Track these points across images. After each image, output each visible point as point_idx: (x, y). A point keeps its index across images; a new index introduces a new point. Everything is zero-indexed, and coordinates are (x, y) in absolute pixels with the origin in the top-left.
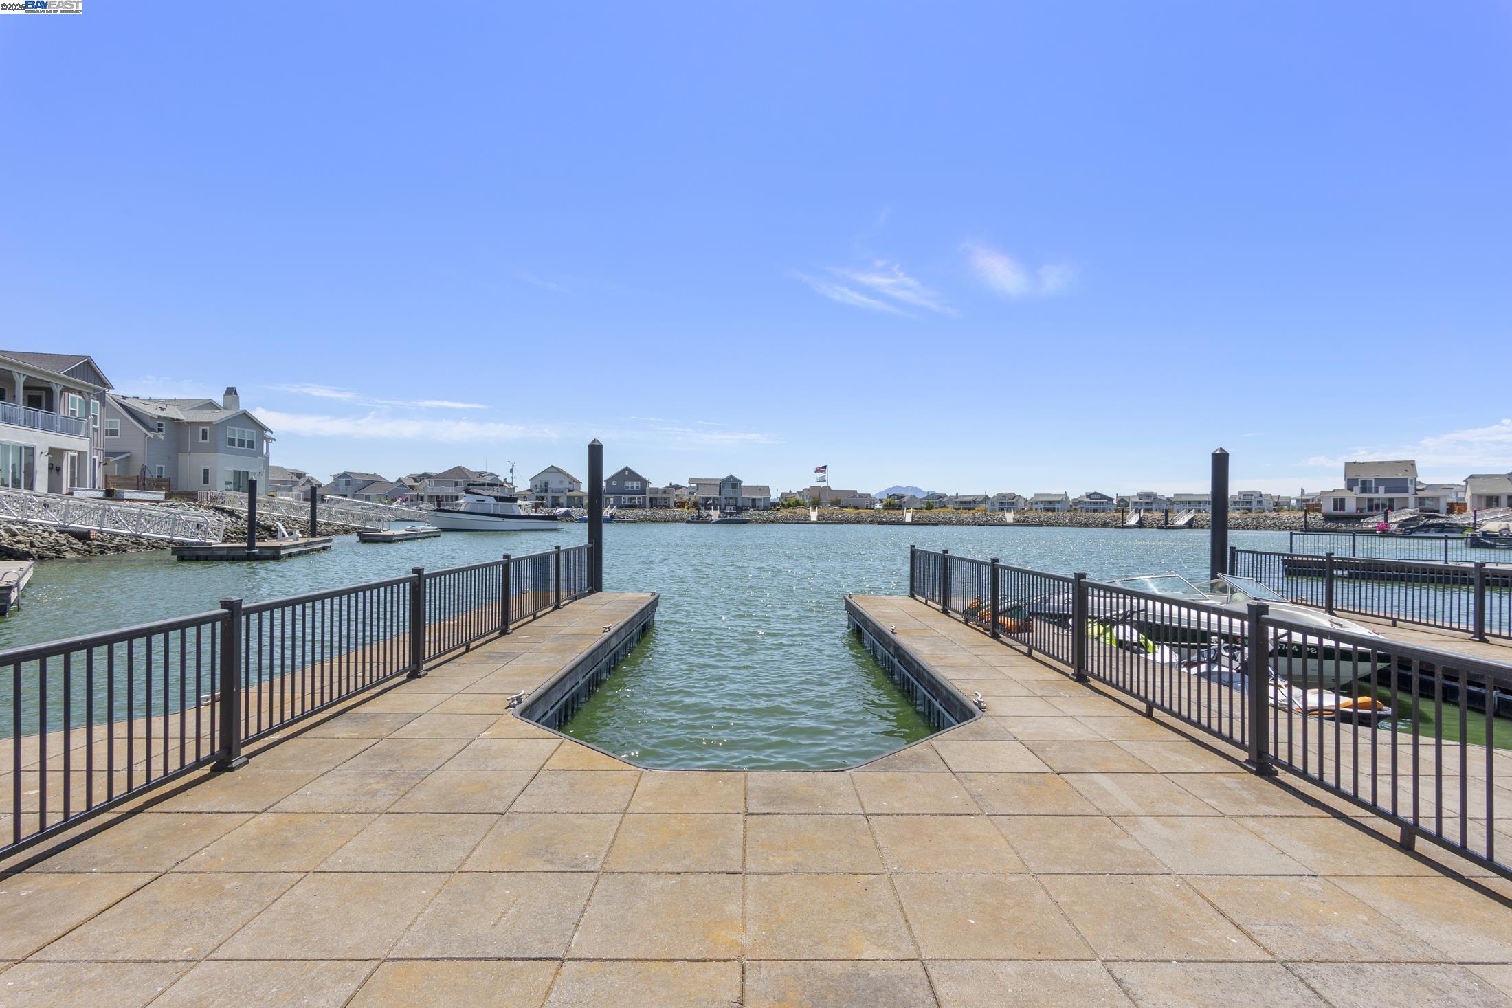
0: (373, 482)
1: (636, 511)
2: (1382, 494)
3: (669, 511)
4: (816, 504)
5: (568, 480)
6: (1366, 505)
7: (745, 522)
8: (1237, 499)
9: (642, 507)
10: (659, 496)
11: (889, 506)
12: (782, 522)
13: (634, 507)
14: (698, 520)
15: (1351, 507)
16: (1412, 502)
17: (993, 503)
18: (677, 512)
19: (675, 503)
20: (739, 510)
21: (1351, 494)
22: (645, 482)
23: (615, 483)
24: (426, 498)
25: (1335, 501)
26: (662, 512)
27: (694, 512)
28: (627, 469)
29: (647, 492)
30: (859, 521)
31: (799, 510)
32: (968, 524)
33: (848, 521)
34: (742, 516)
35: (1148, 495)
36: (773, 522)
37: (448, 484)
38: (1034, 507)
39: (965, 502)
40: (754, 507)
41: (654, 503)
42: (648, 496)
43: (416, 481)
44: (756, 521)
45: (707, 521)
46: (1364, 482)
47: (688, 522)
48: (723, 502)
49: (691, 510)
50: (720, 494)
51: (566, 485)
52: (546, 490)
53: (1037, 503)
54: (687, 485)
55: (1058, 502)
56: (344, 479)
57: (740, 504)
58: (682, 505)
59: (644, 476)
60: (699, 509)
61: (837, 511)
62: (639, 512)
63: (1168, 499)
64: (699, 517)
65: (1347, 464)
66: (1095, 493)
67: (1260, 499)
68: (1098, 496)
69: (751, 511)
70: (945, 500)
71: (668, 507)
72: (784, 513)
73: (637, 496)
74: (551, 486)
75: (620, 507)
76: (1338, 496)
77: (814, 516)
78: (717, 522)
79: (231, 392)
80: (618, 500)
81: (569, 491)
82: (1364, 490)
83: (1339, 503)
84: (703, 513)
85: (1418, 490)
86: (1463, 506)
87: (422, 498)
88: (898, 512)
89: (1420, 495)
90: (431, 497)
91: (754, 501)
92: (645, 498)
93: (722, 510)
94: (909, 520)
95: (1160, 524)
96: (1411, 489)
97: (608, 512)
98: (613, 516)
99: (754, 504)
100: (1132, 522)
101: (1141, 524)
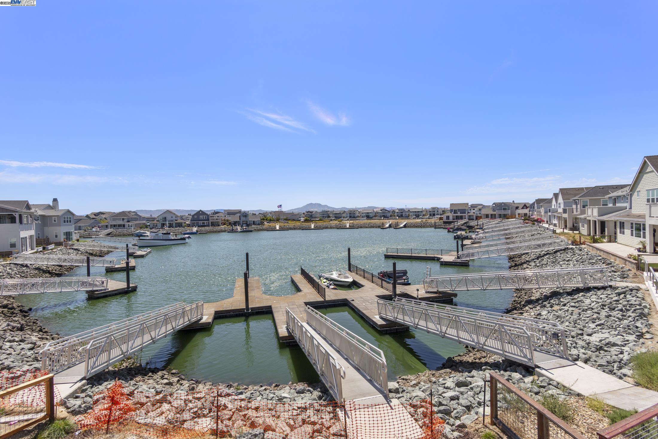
1: (206, 228)
2: (459, 214)
3: (219, 227)
4: (278, 220)
5: (175, 216)
6: (455, 218)
7: (251, 231)
9: (208, 226)
10: (215, 221)
11: (307, 220)
12: (266, 230)
13: (205, 226)
14: (232, 231)
15: (451, 218)
16: (467, 217)
18: (223, 227)
19: (222, 223)
20: (248, 226)
21: (451, 214)
22: (208, 215)
23: (196, 217)
24: (109, 226)
25: (447, 216)
26: (217, 228)
27: (230, 227)
28: (200, 210)
29: (210, 220)
30: (294, 229)
31: (272, 224)
32: (334, 228)
33: (291, 229)
34: (250, 228)
35: (402, 209)
36: (263, 230)
37: (119, 219)
39: (336, 214)
41: (213, 224)
44: (255, 230)
45: (236, 231)
46: (455, 210)
47: (228, 232)
48: (241, 222)
50: (240, 219)
51: (174, 218)
52: (165, 220)
53: (363, 214)
55: (371, 213)
57: (248, 223)
58: (225, 224)
59: (208, 213)
60: (232, 226)
61: (286, 224)
62: (207, 228)
63: (409, 210)
64: (233, 230)
65: (451, 204)
66: (383, 208)
69: (253, 226)
70: (329, 213)
71: (219, 225)
72: (266, 225)
73: (205, 222)
75: (199, 227)
77: (277, 227)
78: (240, 232)
79: (55, 200)
80: (197, 223)
81: (176, 220)
82: (455, 213)
84: (235, 228)
85: (468, 213)
86: (481, 217)
87: (107, 226)
88: (309, 224)
89: (469, 214)
90: (111, 225)
91: (254, 222)
92: (209, 222)
93: (242, 226)
94: (313, 227)
95: (396, 226)
96: (467, 212)
97: (195, 229)
98: (197, 231)
99: (254, 223)
100: (387, 226)
101: (390, 226)
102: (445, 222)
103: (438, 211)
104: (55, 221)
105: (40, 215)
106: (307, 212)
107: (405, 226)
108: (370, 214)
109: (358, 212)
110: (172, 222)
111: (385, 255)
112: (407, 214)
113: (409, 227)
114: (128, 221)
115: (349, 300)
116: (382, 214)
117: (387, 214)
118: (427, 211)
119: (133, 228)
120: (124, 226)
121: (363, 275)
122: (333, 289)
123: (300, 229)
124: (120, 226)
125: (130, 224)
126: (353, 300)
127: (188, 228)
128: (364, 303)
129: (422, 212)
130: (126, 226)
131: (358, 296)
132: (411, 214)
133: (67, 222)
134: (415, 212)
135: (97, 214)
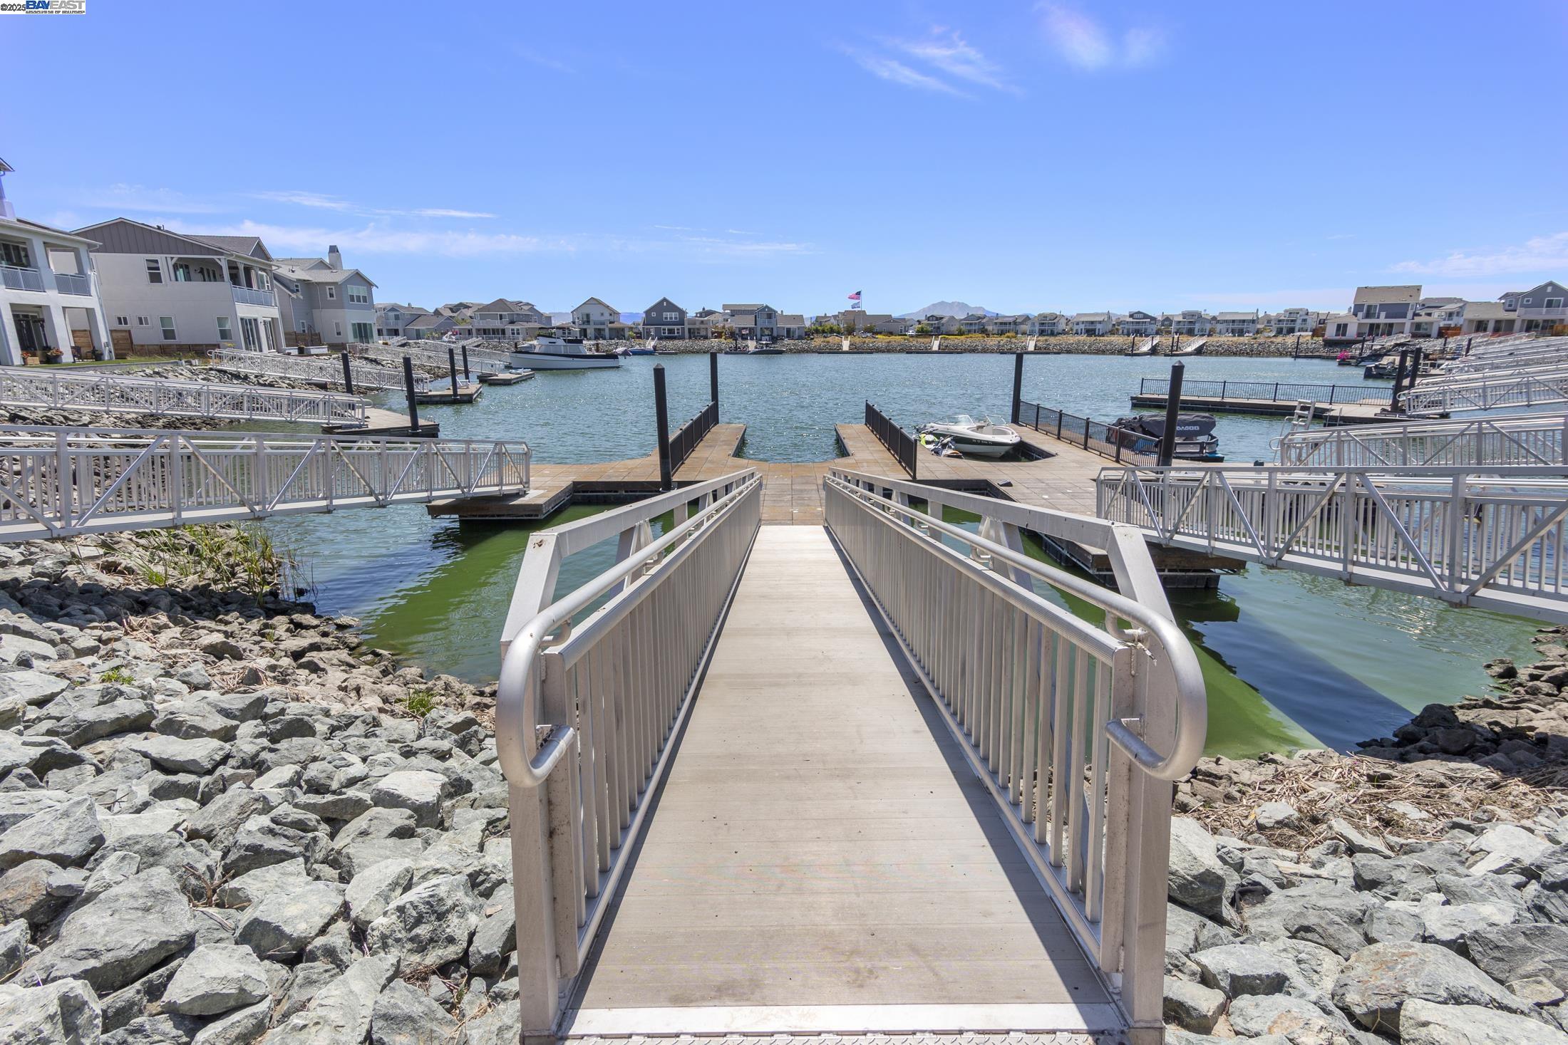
0: (420, 316)
1: (676, 342)
2: (1382, 319)
3: (707, 342)
4: (850, 331)
5: (608, 312)
6: (1367, 330)
7: (781, 352)
8: (1282, 318)
9: (682, 338)
10: (697, 326)
11: (923, 333)
12: (816, 352)
13: (675, 338)
14: (736, 351)
15: (1352, 332)
16: (1407, 328)
17: (1033, 324)
19: (713, 333)
20: (774, 339)
21: (1355, 319)
22: (682, 313)
23: (654, 314)
24: (474, 331)
25: (1339, 326)
26: (701, 343)
27: (731, 343)
28: (665, 300)
29: (686, 323)
30: (889, 350)
31: (833, 339)
32: (992, 352)
33: (878, 350)
34: (778, 346)
35: (1192, 314)
36: (807, 351)
37: (493, 317)
38: (1075, 327)
39: (1005, 324)
40: (788, 336)
41: (692, 334)
42: (687, 327)
43: (453, 312)
44: (791, 350)
45: (744, 352)
46: (1369, 307)
47: (727, 353)
48: (759, 332)
49: (728, 341)
50: (756, 324)
51: (607, 317)
52: (588, 322)
53: (1078, 324)
54: (722, 311)
55: (1100, 322)
56: (392, 314)
57: (775, 334)
58: (719, 335)
59: (681, 307)
60: (736, 340)
61: (869, 341)
62: (679, 343)
63: (1214, 318)
64: (736, 348)
65: (1359, 289)
66: (1139, 313)
67: (1305, 317)
68: (1141, 316)
69: (786, 341)
70: (984, 321)
71: (706, 338)
72: (818, 341)
73: (676, 327)
74: (592, 318)
75: (660, 339)
76: (1342, 322)
77: (846, 345)
78: (755, 353)
79: (333, 249)
80: (657, 331)
81: (611, 322)
82: (1368, 315)
83: (1342, 328)
84: (740, 343)
85: (1415, 315)
86: (1457, 330)
87: (470, 332)
88: (927, 340)
89: (1417, 319)
90: (478, 330)
91: (788, 330)
92: (683, 329)
93: (758, 340)
94: (935, 348)
95: (1172, 351)
96: (1410, 314)
97: (650, 344)
98: (655, 347)
99: (789, 333)
100: (1146, 348)
101: (1154, 351)
102: (1329, 344)
103: (1305, 320)
104: (331, 295)
105: (299, 280)
106: (928, 319)
107: (1199, 352)
108: (1098, 326)
109: (1063, 321)
110: (602, 327)
111: (1132, 398)
112: (1208, 327)
113: (1211, 354)
114: (512, 322)
115: (995, 484)
116: (1132, 327)
117: (1148, 326)
118: (1269, 322)
119: (521, 337)
120: (503, 332)
121: (1056, 432)
122: (949, 456)
123: (901, 351)
124: (495, 331)
125: (515, 327)
126: (1009, 484)
127: (638, 341)
128: (1046, 494)
129: (1253, 321)
130: (508, 333)
131: (1029, 477)
132: (1219, 327)
133: (359, 300)
134: (1234, 321)
135: (455, 309)
